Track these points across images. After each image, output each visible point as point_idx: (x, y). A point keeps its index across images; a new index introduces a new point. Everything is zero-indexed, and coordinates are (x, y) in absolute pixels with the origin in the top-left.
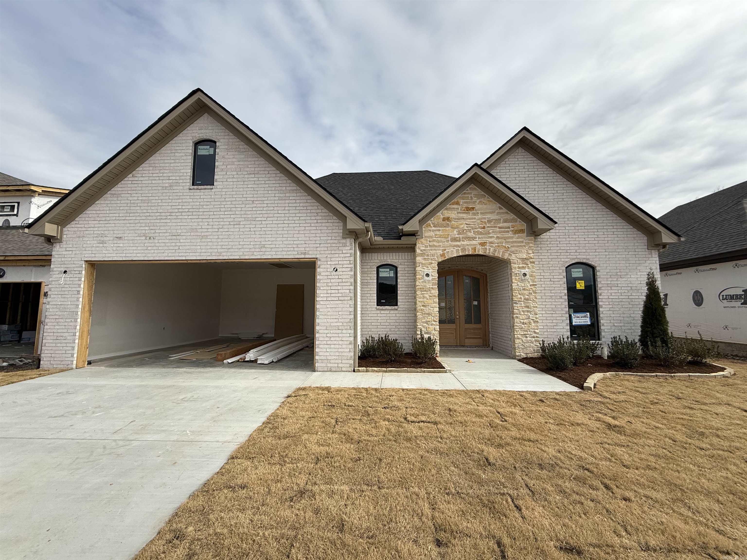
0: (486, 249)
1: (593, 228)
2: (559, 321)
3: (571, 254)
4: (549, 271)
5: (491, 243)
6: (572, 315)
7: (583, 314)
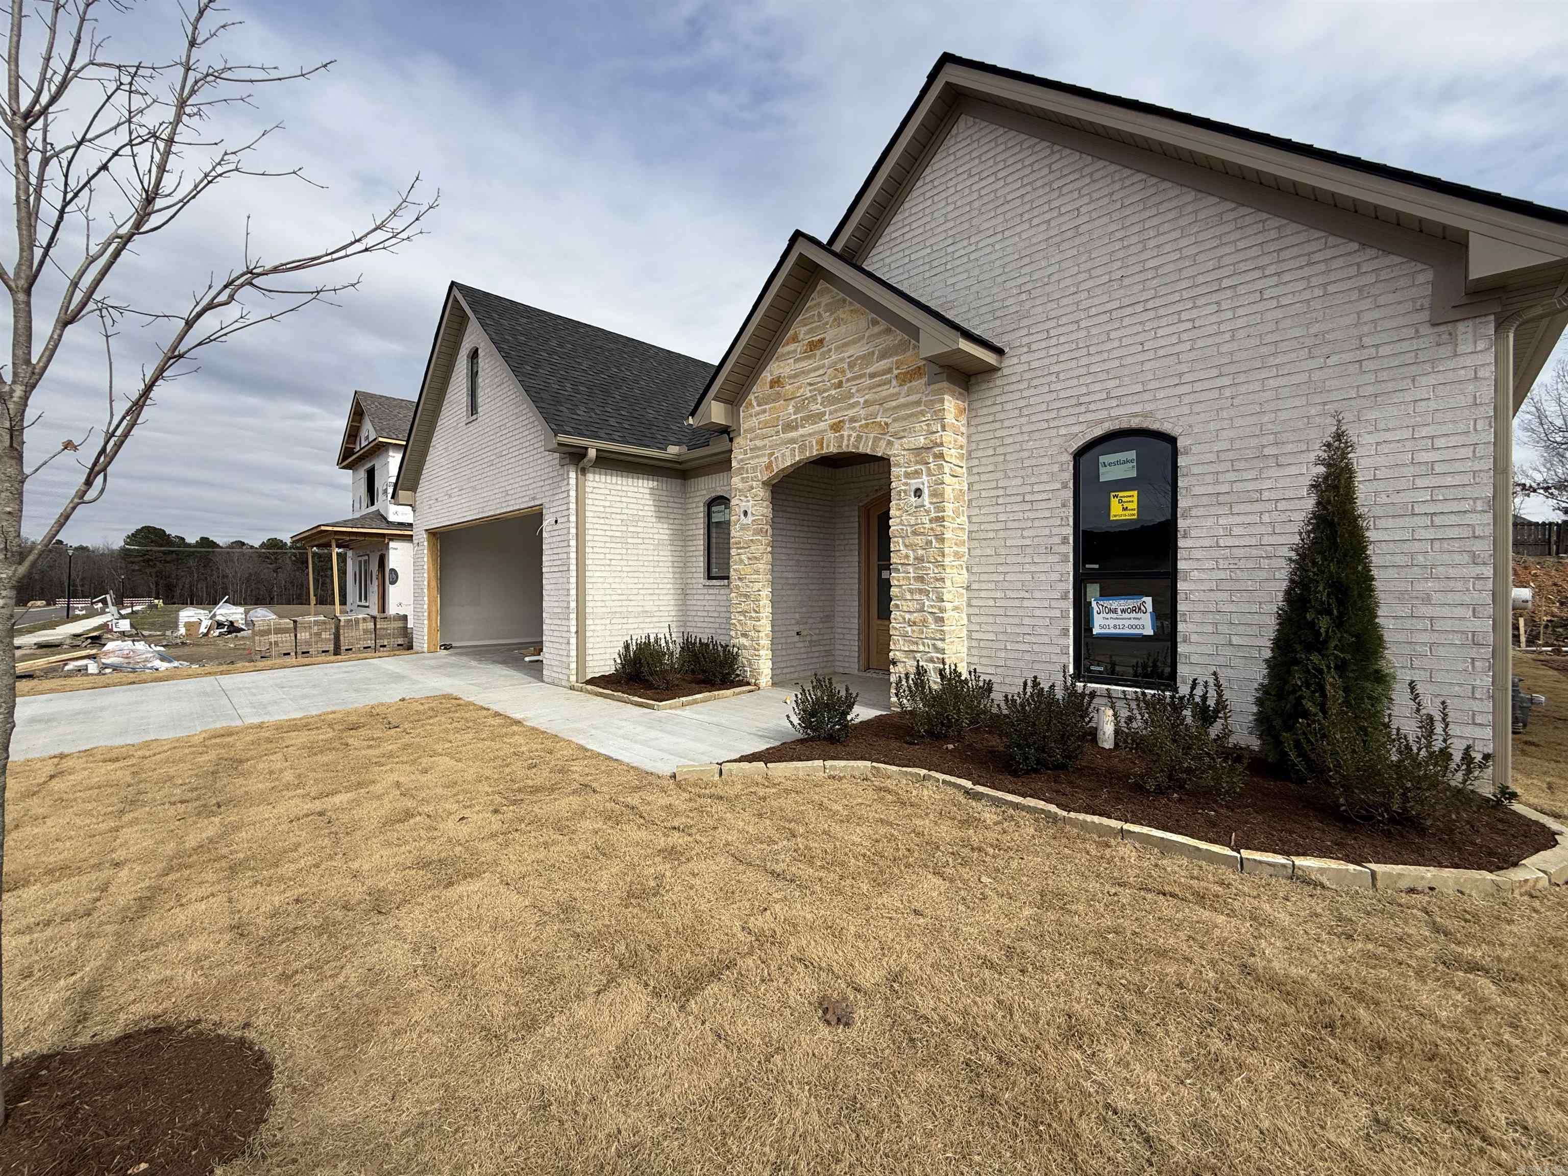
0: (842, 436)
1: (1176, 297)
2: (1041, 622)
3: (1092, 407)
4: (1022, 473)
5: (853, 420)
6: (1094, 604)
7: (1131, 603)
